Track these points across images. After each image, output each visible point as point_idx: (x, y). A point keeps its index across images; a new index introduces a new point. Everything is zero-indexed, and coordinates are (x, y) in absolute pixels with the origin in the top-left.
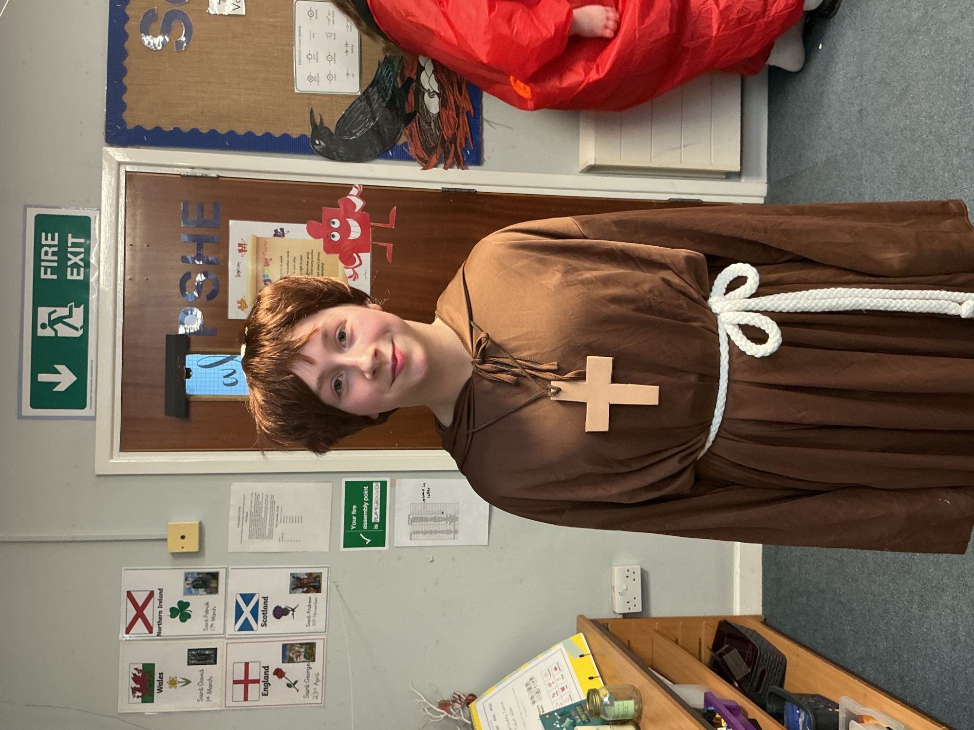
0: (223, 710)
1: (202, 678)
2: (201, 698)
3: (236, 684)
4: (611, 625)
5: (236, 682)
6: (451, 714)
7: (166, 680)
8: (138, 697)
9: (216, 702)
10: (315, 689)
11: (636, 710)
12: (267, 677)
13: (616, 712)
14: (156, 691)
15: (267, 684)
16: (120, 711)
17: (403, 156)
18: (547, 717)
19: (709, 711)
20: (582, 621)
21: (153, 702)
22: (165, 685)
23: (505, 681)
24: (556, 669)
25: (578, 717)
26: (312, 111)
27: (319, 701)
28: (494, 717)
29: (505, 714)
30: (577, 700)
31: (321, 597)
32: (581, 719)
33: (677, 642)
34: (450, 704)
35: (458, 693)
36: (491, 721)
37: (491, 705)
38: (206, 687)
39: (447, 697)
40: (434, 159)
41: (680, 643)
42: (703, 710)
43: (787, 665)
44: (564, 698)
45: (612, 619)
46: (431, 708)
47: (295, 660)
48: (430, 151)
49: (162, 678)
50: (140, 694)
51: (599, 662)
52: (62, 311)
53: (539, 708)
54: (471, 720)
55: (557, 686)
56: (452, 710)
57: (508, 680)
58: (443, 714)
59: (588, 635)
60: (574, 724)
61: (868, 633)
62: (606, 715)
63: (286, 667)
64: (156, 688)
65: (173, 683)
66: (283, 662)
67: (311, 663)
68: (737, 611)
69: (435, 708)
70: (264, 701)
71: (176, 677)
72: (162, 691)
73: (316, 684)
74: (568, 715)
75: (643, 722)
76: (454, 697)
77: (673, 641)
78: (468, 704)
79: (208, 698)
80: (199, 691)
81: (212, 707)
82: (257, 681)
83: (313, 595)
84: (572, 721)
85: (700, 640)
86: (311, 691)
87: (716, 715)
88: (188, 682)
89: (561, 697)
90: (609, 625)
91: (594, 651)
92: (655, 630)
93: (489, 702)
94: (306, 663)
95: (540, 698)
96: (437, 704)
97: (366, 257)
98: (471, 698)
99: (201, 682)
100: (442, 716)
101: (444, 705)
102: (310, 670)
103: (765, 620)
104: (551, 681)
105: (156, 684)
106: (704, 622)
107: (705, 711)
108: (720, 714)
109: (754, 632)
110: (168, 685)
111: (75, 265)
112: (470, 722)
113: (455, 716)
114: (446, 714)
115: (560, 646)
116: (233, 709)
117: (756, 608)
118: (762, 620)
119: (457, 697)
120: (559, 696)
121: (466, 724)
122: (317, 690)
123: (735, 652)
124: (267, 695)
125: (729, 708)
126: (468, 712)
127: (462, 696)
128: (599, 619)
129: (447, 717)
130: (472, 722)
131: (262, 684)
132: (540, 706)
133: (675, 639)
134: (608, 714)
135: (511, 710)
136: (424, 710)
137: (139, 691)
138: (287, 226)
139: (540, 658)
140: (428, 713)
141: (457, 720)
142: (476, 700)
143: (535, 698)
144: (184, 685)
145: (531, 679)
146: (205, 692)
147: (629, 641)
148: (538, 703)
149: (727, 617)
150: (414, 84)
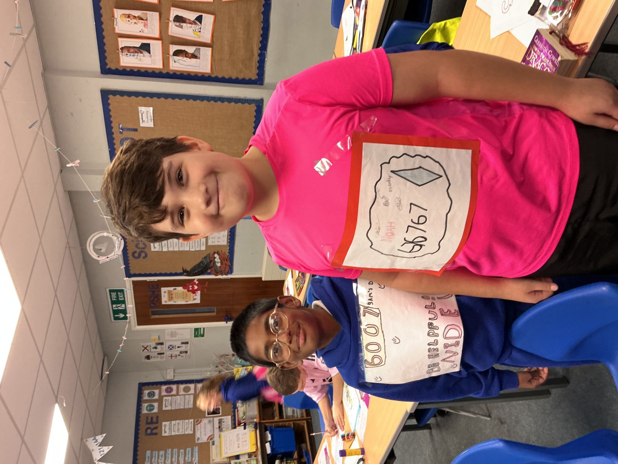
3: (169, 357)
14: (150, 358)
15: (176, 357)
17: (209, 274)
26: (183, 268)
31: (189, 345)
38: (162, 358)
40: (219, 274)
47: (183, 353)
48: (217, 273)
52: (119, 305)
63: (181, 354)
67: (187, 353)
72: (152, 358)
81: (164, 360)
83: (187, 345)
94: (185, 354)
97: (199, 292)
111: (120, 298)
122: (188, 357)
138: (177, 288)
150: (212, 262)
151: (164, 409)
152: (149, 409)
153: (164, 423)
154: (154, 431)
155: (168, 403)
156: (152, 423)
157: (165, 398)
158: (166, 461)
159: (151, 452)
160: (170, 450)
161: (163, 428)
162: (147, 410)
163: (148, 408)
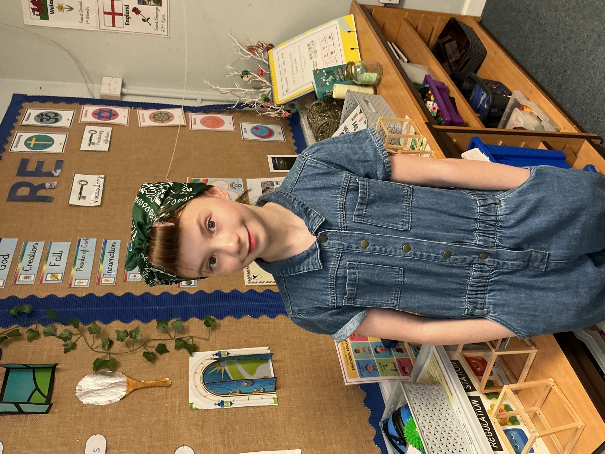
0: (98, 31)
1: (81, 7)
2: (82, 21)
3: (106, 14)
4: (375, 11)
5: (105, 13)
6: (255, 55)
7: (55, 5)
8: (37, 15)
9: (92, 24)
10: (163, 25)
11: (377, 79)
12: (127, 12)
13: (364, 80)
14: (49, 13)
15: (128, 18)
16: (25, 23)
18: (318, 72)
19: (425, 88)
20: (355, 5)
21: (48, 19)
22: (56, 9)
23: (294, 39)
24: (330, 38)
25: (338, 76)
27: (166, 33)
28: (284, 63)
29: (291, 62)
30: (340, 63)
32: (340, 78)
33: (416, 30)
34: (255, 50)
35: (262, 42)
36: (281, 65)
37: (282, 54)
38: (85, 13)
39: (254, 43)
41: (419, 29)
42: (422, 85)
43: (486, 58)
44: (332, 59)
45: (376, 6)
46: (242, 50)
47: (147, 3)
49: (53, 4)
50: (38, 13)
51: (360, 38)
53: (314, 63)
54: (268, 60)
55: (329, 50)
56: (256, 53)
57: (296, 39)
58: (250, 55)
59: (357, 16)
60: (334, 81)
61: (550, 50)
62: (357, 80)
63: (140, 7)
64: (49, 10)
65: (61, 8)
66: (139, 4)
67: (159, 7)
68: (464, 12)
69: (245, 50)
70: (127, 28)
71: (62, 4)
72: (53, 13)
73: (162, 22)
74: (332, 73)
75: (380, 88)
76: (258, 44)
77: (414, 28)
78: (268, 50)
79: (87, 21)
80: (80, 16)
81: (90, 28)
82: (121, 14)
84: (333, 78)
85: (433, 29)
86: (160, 26)
87: (428, 91)
88: (71, 9)
89: (330, 58)
90: (373, 10)
91: (359, 29)
92: (404, 18)
93: (282, 52)
94: (156, 7)
95: (316, 56)
96: (247, 48)
98: (270, 46)
99: (81, 10)
100: (249, 57)
101: (251, 49)
102: (158, 12)
103: (481, 21)
104: (325, 46)
105: (49, 8)
106: (440, 17)
107: (422, 87)
108: (431, 91)
109: (472, 29)
110: (57, 9)
112: (267, 63)
113: (258, 57)
114: (252, 55)
115: (335, 22)
116: (105, 32)
117: (478, 12)
118: (479, 21)
119: (261, 45)
120: (329, 57)
121: (265, 63)
122: (164, 26)
123: (454, 43)
124: (129, 25)
125: (438, 88)
126: (267, 56)
127: (264, 44)
128: (367, 5)
129: (252, 57)
130: (269, 63)
131: (125, 17)
132: (315, 61)
133: (416, 26)
134: (358, 79)
135: (295, 60)
136: (237, 51)
137: (37, 11)
139: (321, 28)
140: (240, 53)
141: (259, 60)
142: (274, 48)
143: (313, 56)
144: (69, 11)
145: (312, 42)
146: (84, 17)
147: (384, 25)
148: (314, 59)
149: (455, 15)
151: (85, 146)
152: (35, 145)
153: (78, 177)
154: (42, 193)
155: (100, 138)
156: (38, 173)
157: (88, 128)
158: (73, 271)
159: (19, 244)
160: (92, 242)
161: (76, 187)
162: (27, 144)
163: (33, 142)
